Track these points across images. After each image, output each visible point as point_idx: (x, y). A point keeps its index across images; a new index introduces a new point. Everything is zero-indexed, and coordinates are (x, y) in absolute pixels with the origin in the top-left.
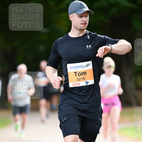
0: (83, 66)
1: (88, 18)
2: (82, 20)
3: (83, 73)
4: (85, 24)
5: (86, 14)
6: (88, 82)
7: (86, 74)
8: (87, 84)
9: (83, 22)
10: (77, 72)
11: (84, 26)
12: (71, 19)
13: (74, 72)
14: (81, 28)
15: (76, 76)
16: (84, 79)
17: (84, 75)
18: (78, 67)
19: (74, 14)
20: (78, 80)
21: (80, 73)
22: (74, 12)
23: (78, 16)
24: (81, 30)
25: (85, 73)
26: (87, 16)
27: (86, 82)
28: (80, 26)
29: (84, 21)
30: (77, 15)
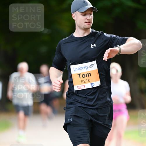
0: (86, 67)
1: (92, 16)
2: (86, 19)
3: (87, 75)
4: (90, 22)
5: (89, 12)
6: (94, 84)
7: (91, 76)
8: (92, 86)
9: (87, 21)
10: (81, 74)
11: (89, 25)
12: (74, 18)
13: (78, 74)
14: (85, 27)
15: (80, 78)
16: (89, 81)
17: (89, 76)
18: (81, 68)
19: (77, 12)
20: (82, 82)
21: (84, 75)
22: (77, 10)
23: (81, 15)
24: (86, 29)
25: (89, 74)
26: (91, 14)
27: (91, 84)
28: (84, 25)
29: (88, 19)
30: (80, 13)
